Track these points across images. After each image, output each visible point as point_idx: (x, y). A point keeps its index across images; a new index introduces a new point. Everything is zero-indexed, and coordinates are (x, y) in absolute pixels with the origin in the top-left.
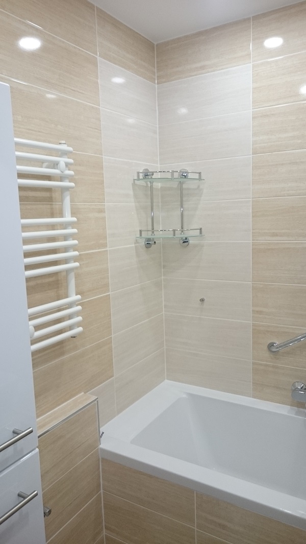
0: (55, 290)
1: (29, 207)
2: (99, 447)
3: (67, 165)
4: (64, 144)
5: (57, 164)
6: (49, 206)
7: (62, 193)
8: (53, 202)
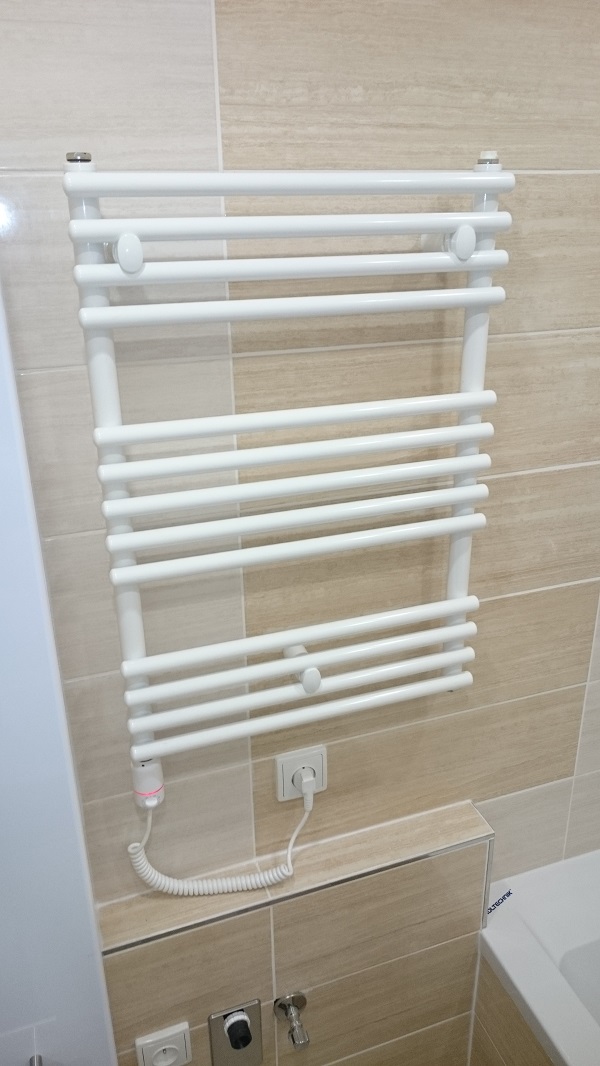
0: (420, 568)
1: (362, 358)
2: (479, 931)
3: (482, 234)
4: (491, 162)
5: (452, 235)
6: (429, 351)
7: (467, 317)
8: (442, 336)
